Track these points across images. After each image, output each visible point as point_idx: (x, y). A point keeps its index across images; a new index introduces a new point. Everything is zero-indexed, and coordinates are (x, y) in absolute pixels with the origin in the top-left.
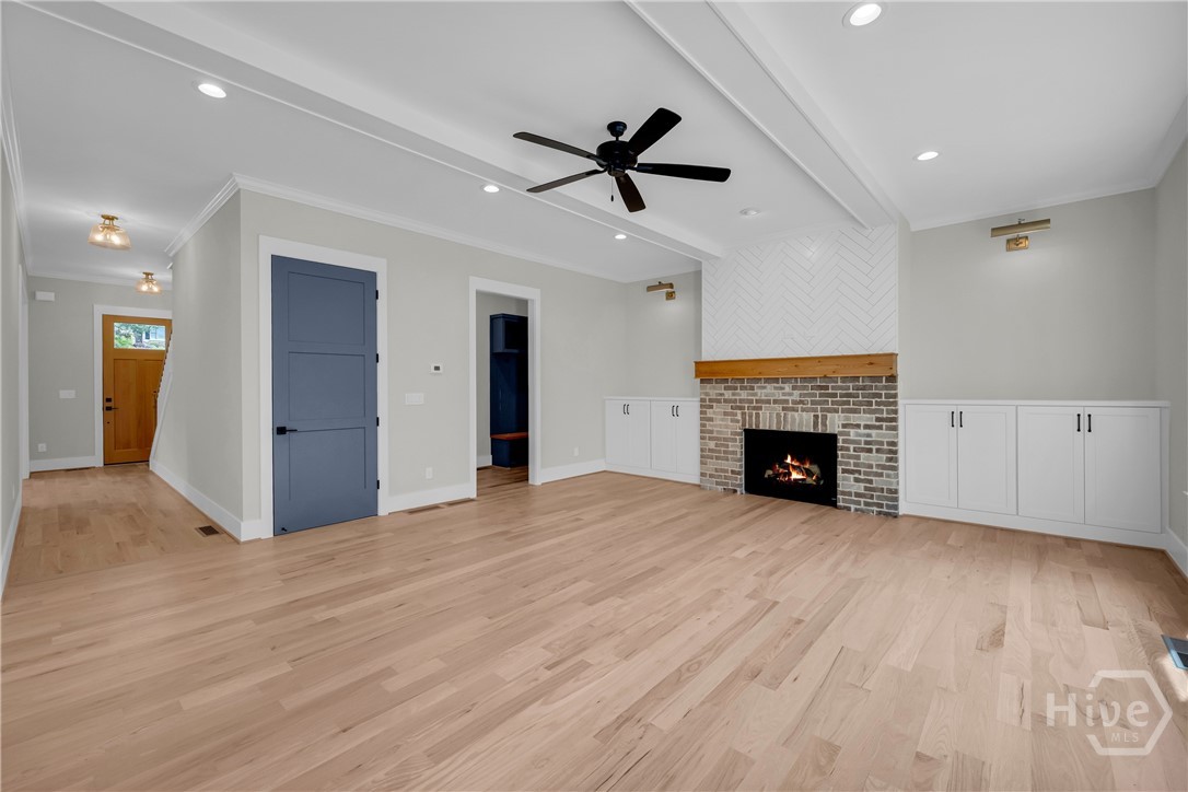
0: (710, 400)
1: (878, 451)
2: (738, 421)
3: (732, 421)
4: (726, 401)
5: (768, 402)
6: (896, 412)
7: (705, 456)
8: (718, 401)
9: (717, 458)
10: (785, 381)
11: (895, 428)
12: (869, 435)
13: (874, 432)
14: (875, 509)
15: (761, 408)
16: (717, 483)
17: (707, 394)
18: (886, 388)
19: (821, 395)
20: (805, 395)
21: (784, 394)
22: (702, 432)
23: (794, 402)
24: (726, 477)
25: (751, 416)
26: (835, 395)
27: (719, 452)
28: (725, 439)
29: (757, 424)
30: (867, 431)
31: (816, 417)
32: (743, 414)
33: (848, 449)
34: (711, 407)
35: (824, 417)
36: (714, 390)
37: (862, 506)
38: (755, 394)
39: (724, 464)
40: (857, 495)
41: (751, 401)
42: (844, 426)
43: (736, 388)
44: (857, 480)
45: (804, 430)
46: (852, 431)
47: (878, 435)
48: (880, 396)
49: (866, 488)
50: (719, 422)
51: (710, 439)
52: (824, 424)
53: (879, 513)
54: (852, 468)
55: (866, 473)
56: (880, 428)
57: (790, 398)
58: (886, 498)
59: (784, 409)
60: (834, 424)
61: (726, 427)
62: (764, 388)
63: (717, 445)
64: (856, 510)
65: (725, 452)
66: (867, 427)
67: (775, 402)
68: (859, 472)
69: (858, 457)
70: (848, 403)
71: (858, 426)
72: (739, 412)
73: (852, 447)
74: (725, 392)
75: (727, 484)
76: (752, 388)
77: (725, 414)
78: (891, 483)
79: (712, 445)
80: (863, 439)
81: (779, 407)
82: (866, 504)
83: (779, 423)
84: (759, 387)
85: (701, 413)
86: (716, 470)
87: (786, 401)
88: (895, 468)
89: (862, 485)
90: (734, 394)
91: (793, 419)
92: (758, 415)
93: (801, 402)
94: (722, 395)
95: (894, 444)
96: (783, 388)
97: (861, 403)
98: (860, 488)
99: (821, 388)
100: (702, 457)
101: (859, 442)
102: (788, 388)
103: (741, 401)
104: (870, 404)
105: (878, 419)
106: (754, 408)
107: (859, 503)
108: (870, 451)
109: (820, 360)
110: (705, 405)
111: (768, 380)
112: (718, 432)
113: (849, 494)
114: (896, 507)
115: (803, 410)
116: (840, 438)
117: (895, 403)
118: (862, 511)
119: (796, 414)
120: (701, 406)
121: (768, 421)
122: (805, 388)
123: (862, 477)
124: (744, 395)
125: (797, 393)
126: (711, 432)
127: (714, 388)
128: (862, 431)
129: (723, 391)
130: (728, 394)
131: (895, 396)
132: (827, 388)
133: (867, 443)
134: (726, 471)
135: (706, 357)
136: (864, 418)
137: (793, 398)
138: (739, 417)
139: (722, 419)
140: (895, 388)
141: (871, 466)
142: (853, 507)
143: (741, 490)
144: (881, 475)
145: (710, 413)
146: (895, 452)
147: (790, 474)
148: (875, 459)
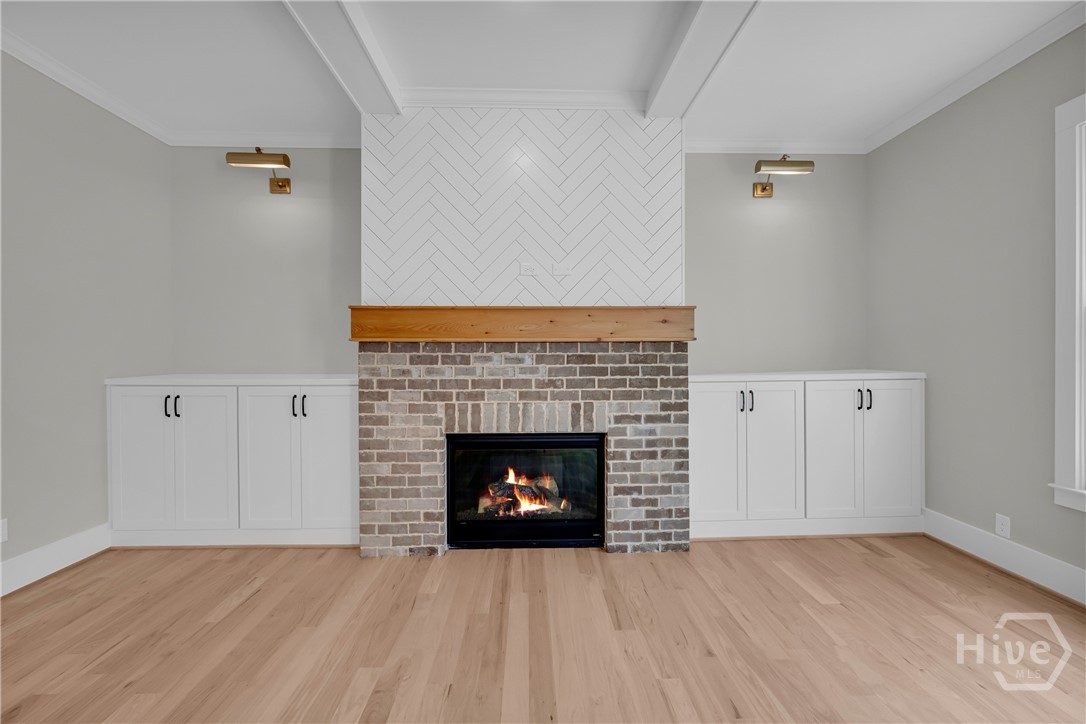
0: (381, 384)
1: (665, 454)
2: (438, 421)
3: (426, 421)
4: (413, 384)
5: (495, 384)
6: (686, 395)
7: (367, 492)
8: (399, 385)
9: (396, 494)
10: (525, 346)
11: (685, 419)
12: (652, 432)
13: (658, 426)
14: (660, 542)
15: (481, 396)
16: (396, 542)
17: (374, 372)
18: (674, 359)
19: (583, 372)
20: (558, 372)
21: (523, 371)
22: (362, 445)
23: (541, 384)
24: (413, 528)
25: (463, 412)
26: (603, 371)
27: (401, 481)
28: (412, 457)
29: (476, 424)
30: (650, 426)
31: (576, 407)
32: (449, 408)
33: (622, 456)
34: (384, 397)
35: (589, 408)
36: (387, 365)
37: (643, 542)
38: (472, 372)
39: (410, 505)
40: (637, 525)
41: (463, 384)
42: (618, 420)
43: (434, 361)
44: (636, 503)
45: (557, 430)
46: (629, 427)
47: (663, 429)
48: (665, 371)
49: (649, 514)
50: (400, 425)
51: (381, 458)
52: (589, 420)
53: (666, 548)
54: (629, 484)
55: (649, 491)
56: (667, 419)
57: (533, 377)
58: (676, 525)
59: (522, 396)
60: (603, 417)
61: (416, 433)
62: (488, 359)
63: (395, 469)
64: (635, 549)
65: (412, 481)
66: (650, 419)
67: (508, 384)
68: (638, 490)
69: (637, 467)
70: (622, 383)
71: (637, 418)
72: (440, 404)
73: (628, 451)
74: (413, 368)
75: (416, 540)
76: (466, 361)
77: (413, 408)
78: (681, 501)
79: (385, 469)
80: (644, 438)
81: (513, 393)
82: (649, 537)
83: (514, 420)
84: (477, 359)
85: (362, 408)
86: (394, 517)
87: (527, 383)
88: (685, 478)
89: (643, 509)
90: (429, 372)
91: (539, 414)
92: (476, 409)
93: (552, 383)
94: (404, 372)
95: (684, 442)
96: (520, 361)
97: (641, 384)
98: (640, 514)
99: (582, 359)
100: (363, 494)
101: (637, 444)
102: (529, 359)
103: (444, 383)
104: (653, 383)
105: (665, 407)
106: (470, 396)
107: (637, 538)
108: (653, 455)
109: (590, 312)
110: (369, 394)
111: (494, 346)
112: (397, 444)
113: (625, 526)
114: (686, 535)
115: (555, 397)
116: (612, 439)
117: (685, 382)
118: (643, 549)
119: (544, 405)
120: (362, 395)
121: (495, 417)
122: (557, 359)
123: (643, 497)
124: (449, 372)
125: (544, 368)
126: (384, 444)
127: (390, 360)
128: (643, 426)
129: (408, 366)
130: (418, 372)
131: (685, 371)
132: (591, 359)
133: (650, 443)
134: (416, 516)
135: (368, 299)
136: (646, 406)
137: (539, 376)
138: (441, 414)
139: (406, 421)
140: (685, 359)
141: (654, 479)
142: (630, 545)
143: (442, 547)
144: (667, 490)
145: (380, 408)
146: (685, 455)
147: (515, 504)
148: (661, 467)
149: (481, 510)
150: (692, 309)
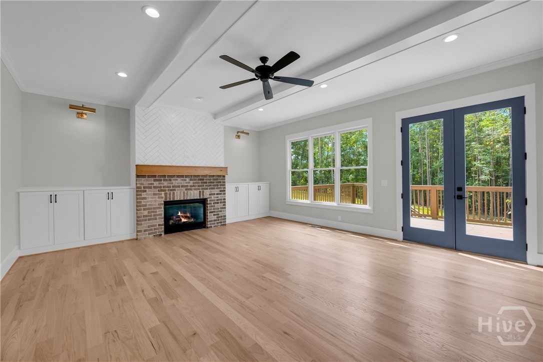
0: (144, 187)
1: (221, 202)
2: (162, 198)
3: (159, 198)
4: (154, 187)
5: (179, 187)
6: (225, 188)
7: (139, 221)
8: (150, 188)
9: (149, 220)
10: (187, 176)
11: (225, 194)
12: (218, 197)
13: (219, 196)
14: (220, 224)
15: (175, 190)
16: (149, 234)
17: (142, 184)
18: (222, 179)
19: (202, 183)
20: (195, 183)
21: (186, 183)
22: (137, 206)
23: (191, 186)
24: (155, 229)
25: (170, 194)
26: (206, 183)
27: (151, 216)
28: (154, 208)
29: (174, 198)
30: (217, 196)
31: (200, 192)
32: (166, 194)
33: (211, 204)
34: (145, 191)
35: (203, 192)
36: (145, 182)
37: (216, 225)
38: (172, 183)
39: (154, 222)
40: (215, 221)
41: (170, 187)
42: (210, 195)
43: (161, 180)
44: (214, 215)
45: (195, 198)
46: (213, 196)
47: (220, 197)
48: (220, 182)
49: (217, 217)
50: (150, 200)
51: (144, 210)
52: (203, 195)
53: (221, 225)
54: (213, 211)
55: (217, 212)
56: (221, 194)
57: (189, 184)
58: (223, 219)
59: (186, 190)
60: (207, 194)
61: (155, 201)
62: (177, 180)
63: (149, 212)
64: (214, 226)
65: (154, 215)
66: (217, 194)
67: (182, 186)
68: (215, 212)
69: (214, 206)
70: (211, 185)
71: (214, 194)
72: (163, 193)
73: (212, 202)
74: (154, 183)
75: (156, 232)
76: (170, 180)
77: (154, 194)
78: (224, 213)
79: (146, 213)
80: (216, 199)
81: (184, 189)
82: (217, 223)
83: (184, 196)
84: (174, 180)
85: (137, 195)
86: (149, 227)
87: (187, 186)
88: (225, 208)
89: (216, 216)
90: (159, 184)
91: (191, 194)
92: (174, 193)
93: (194, 186)
94: (152, 184)
95: (225, 199)
96: (185, 180)
97: (215, 185)
98: (215, 218)
99: (201, 180)
100: (137, 221)
101: (214, 200)
102: (188, 180)
103: (164, 187)
104: (218, 185)
105: (220, 191)
106: (171, 190)
107: (215, 224)
108: (218, 203)
109: (204, 168)
110: (139, 191)
111: (178, 176)
112: (150, 205)
113: (212, 221)
114: (225, 222)
115: (194, 189)
116: (208, 200)
117: (225, 185)
118: (216, 226)
119: (192, 192)
120: (137, 191)
121: (179, 196)
122: (195, 180)
123: (216, 213)
124: (166, 184)
125: (192, 182)
126: (145, 205)
127: (147, 180)
128: (216, 196)
129: (153, 182)
130: (156, 184)
131: (225, 182)
132: (203, 180)
133: (217, 200)
134: (156, 225)
135: (138, 162)
136: (216, 191)
137: (190, 184)
138: (163, 195)
139: (152, 198)
140: (225, 179)
141: (218, 209)
142: (213, 226)
143: (163, 233)
144: (221, 211)
145: (144, 195)
146: (225, 202)
147: (181, 220)
148: (220, 205)
149: (171, 223)
150: (227, 168)
